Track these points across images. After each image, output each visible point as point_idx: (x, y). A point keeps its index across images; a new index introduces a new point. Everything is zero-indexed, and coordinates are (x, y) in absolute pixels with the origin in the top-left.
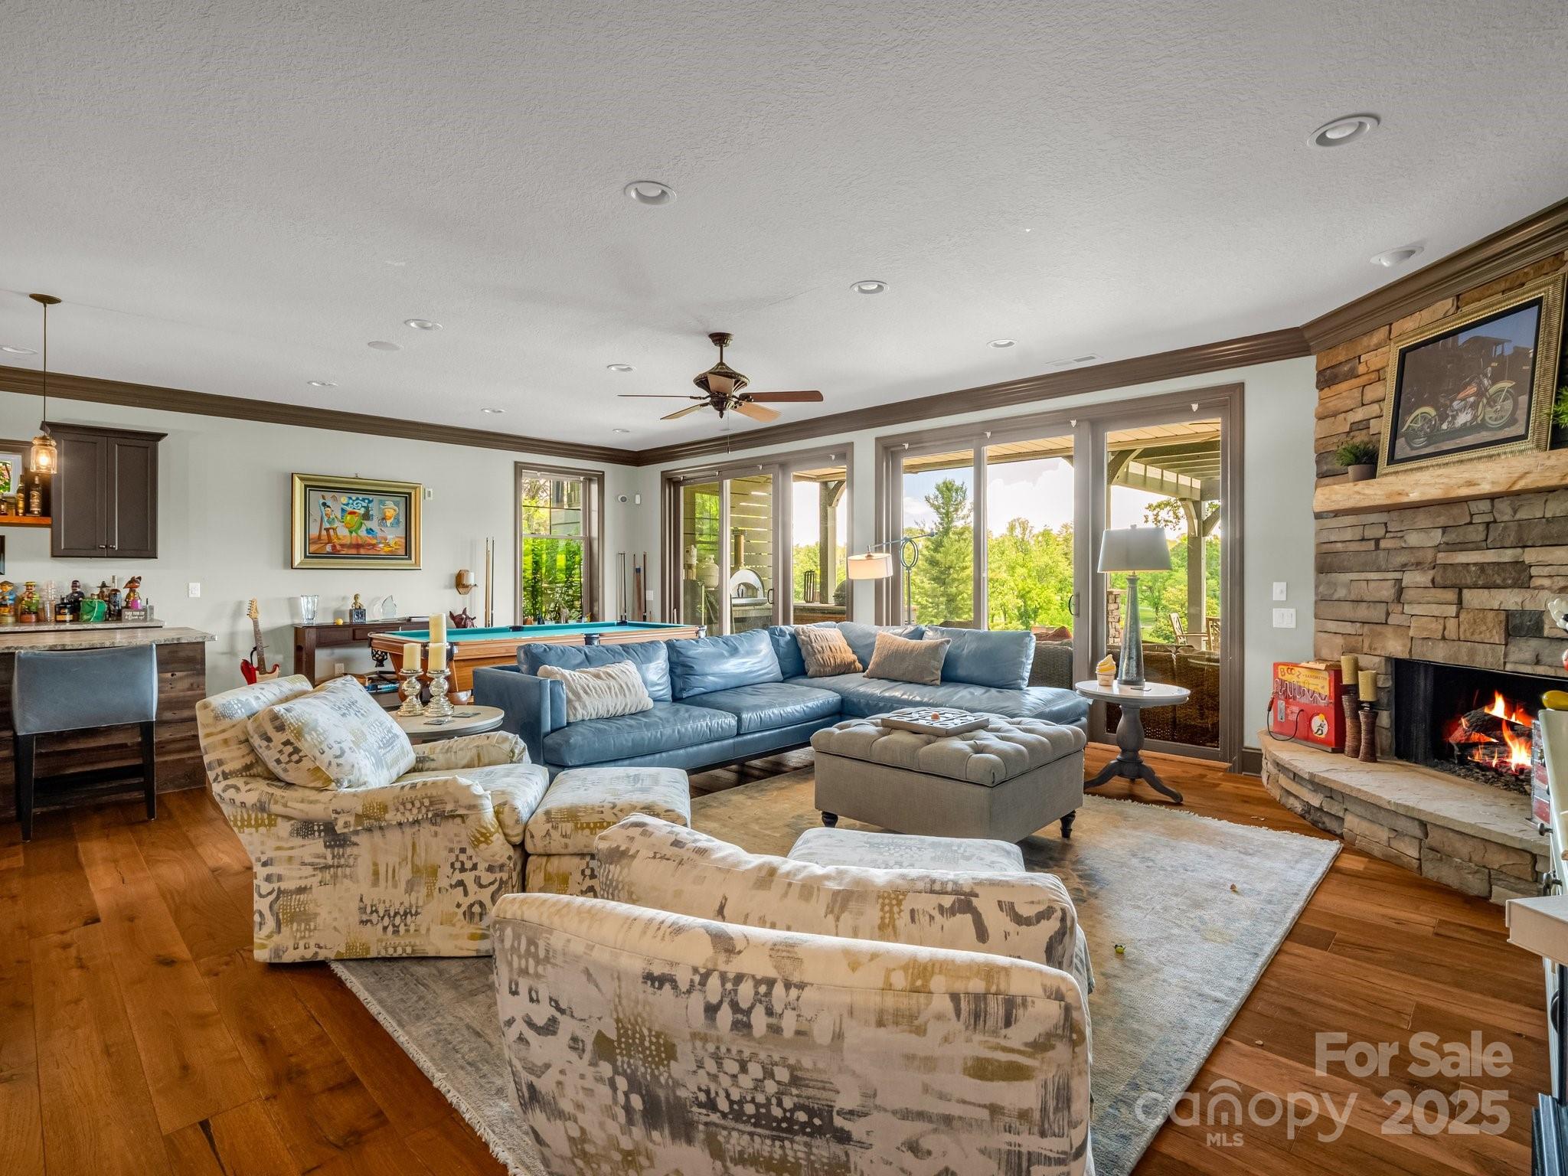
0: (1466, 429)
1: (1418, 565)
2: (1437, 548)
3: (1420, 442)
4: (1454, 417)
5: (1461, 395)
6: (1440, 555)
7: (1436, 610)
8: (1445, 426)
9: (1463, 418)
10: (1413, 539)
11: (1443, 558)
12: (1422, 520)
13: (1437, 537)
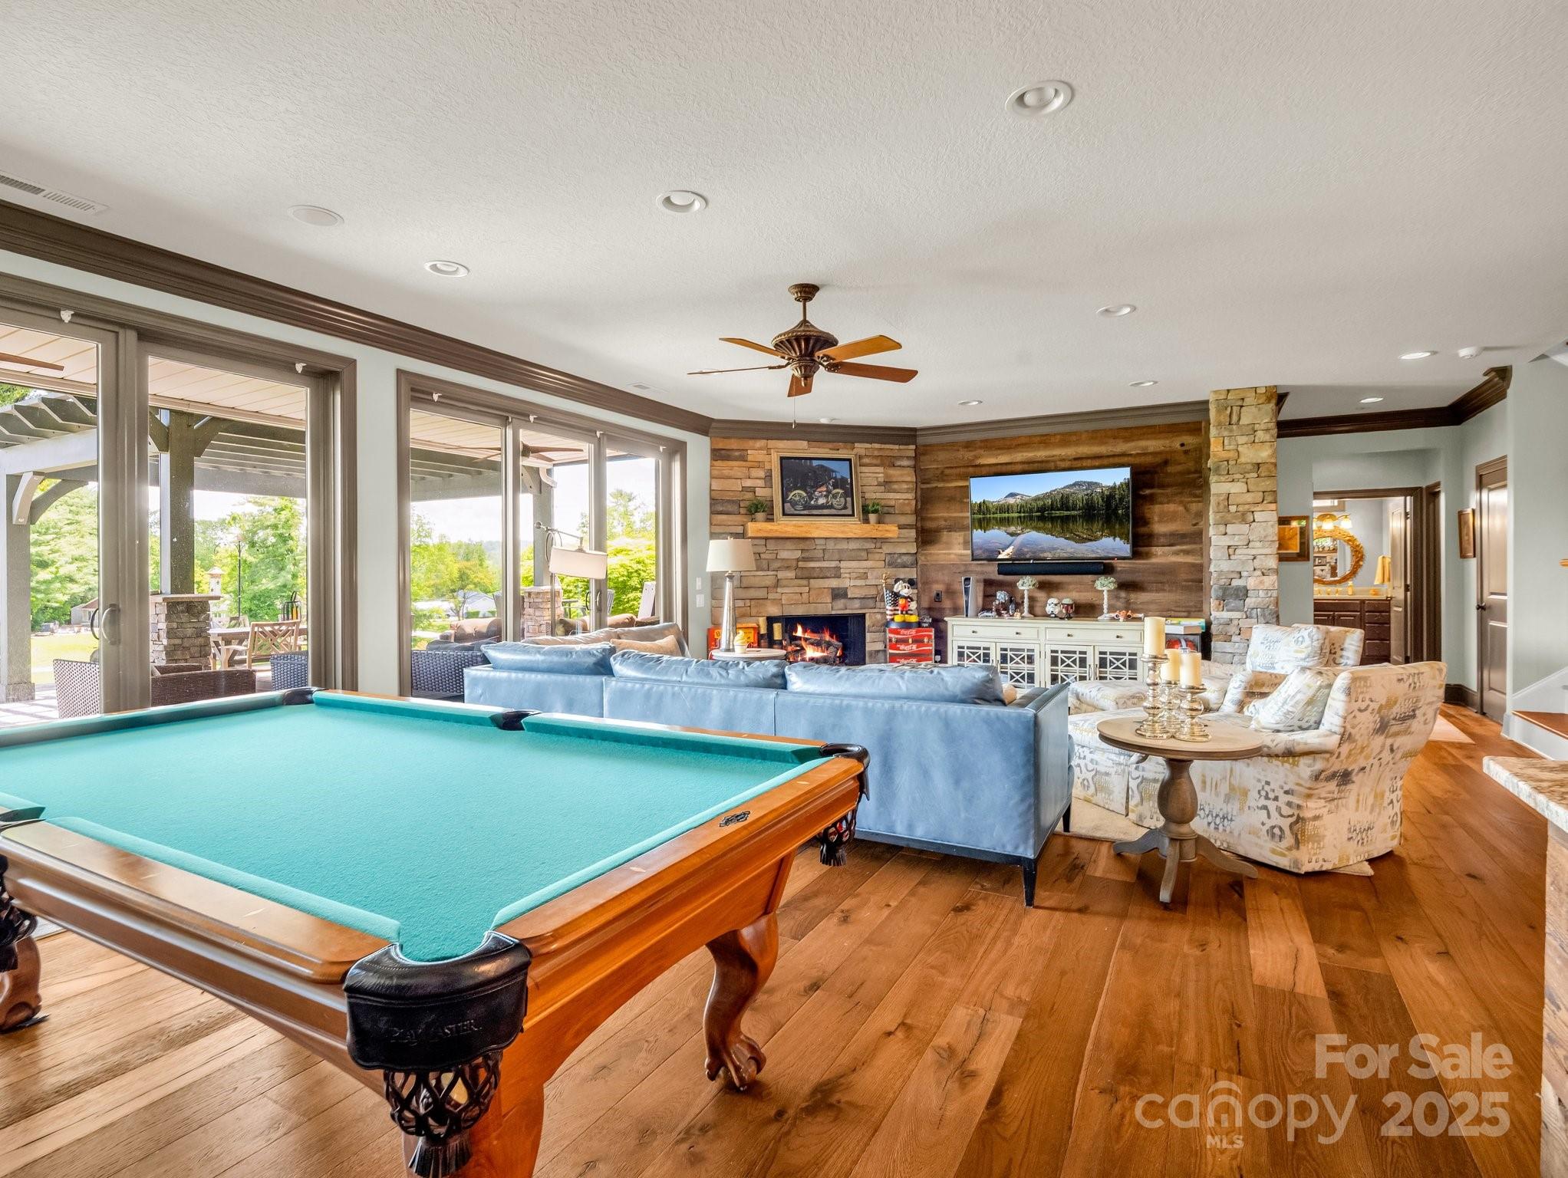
0: (822, 507)
1: (788, 568)
2: (798, 560)
3: (799, 507)
4: (817, 499)
5: (819, 490)
6: (800, 563)
7: (798, 590)
8: (812, 502)
9: (822, 501)
10: (783, 555)
11: (801, 564)
12: (789, 545)
13: (798, 554)
